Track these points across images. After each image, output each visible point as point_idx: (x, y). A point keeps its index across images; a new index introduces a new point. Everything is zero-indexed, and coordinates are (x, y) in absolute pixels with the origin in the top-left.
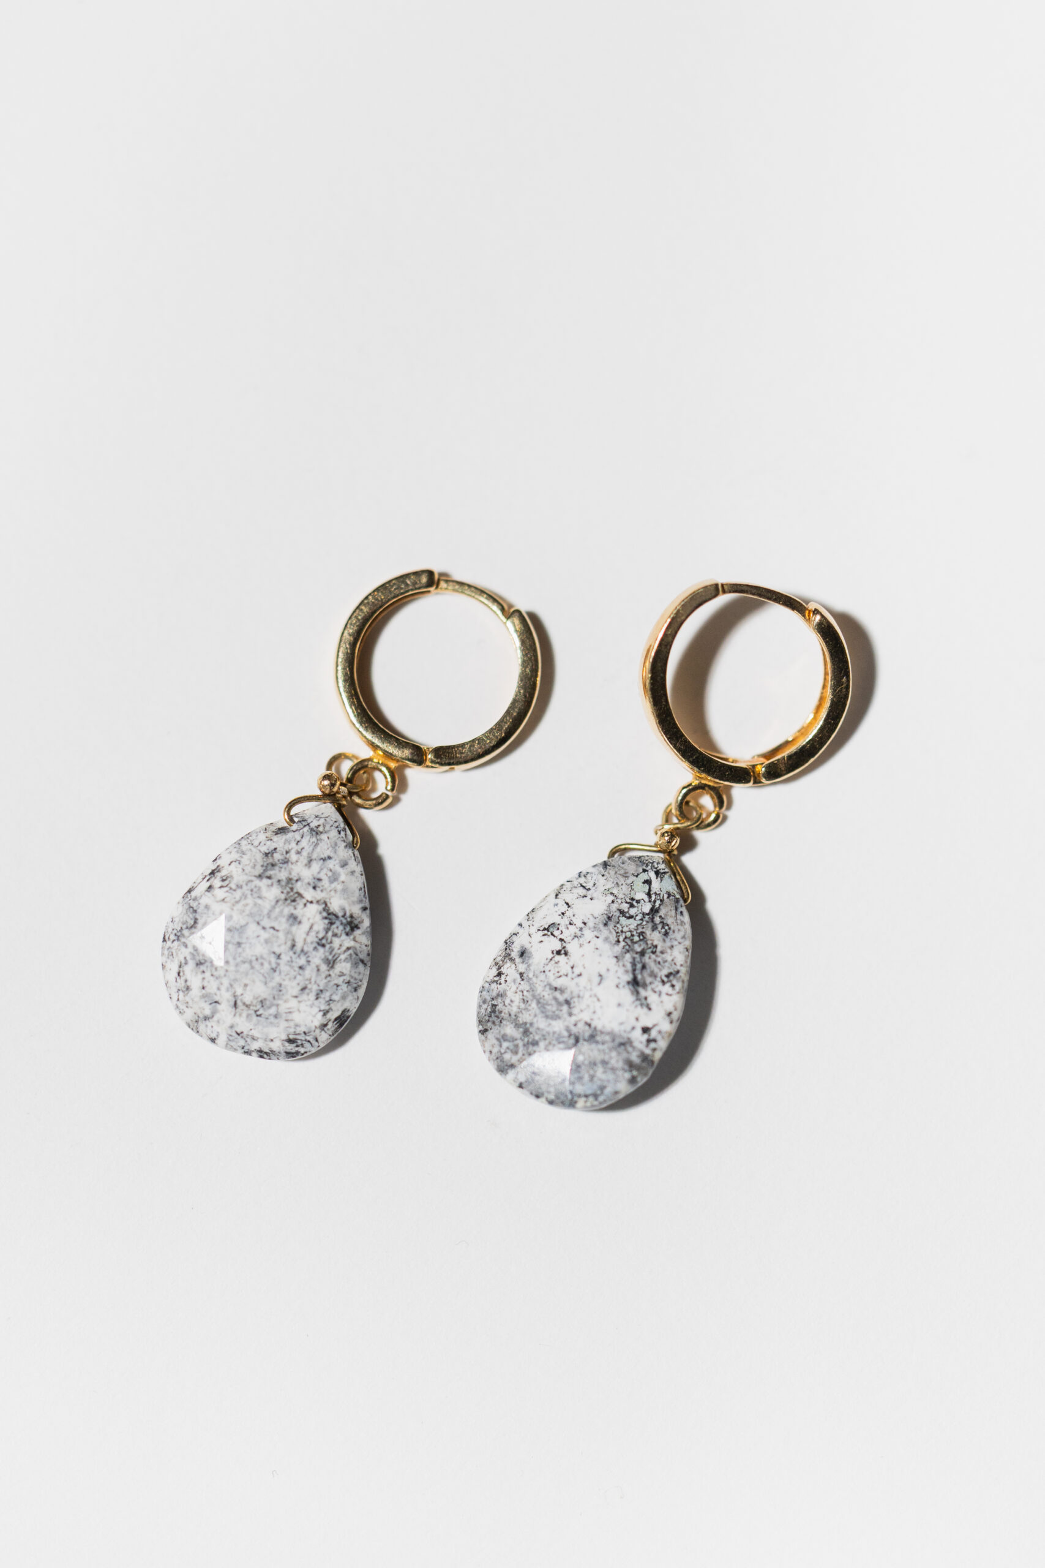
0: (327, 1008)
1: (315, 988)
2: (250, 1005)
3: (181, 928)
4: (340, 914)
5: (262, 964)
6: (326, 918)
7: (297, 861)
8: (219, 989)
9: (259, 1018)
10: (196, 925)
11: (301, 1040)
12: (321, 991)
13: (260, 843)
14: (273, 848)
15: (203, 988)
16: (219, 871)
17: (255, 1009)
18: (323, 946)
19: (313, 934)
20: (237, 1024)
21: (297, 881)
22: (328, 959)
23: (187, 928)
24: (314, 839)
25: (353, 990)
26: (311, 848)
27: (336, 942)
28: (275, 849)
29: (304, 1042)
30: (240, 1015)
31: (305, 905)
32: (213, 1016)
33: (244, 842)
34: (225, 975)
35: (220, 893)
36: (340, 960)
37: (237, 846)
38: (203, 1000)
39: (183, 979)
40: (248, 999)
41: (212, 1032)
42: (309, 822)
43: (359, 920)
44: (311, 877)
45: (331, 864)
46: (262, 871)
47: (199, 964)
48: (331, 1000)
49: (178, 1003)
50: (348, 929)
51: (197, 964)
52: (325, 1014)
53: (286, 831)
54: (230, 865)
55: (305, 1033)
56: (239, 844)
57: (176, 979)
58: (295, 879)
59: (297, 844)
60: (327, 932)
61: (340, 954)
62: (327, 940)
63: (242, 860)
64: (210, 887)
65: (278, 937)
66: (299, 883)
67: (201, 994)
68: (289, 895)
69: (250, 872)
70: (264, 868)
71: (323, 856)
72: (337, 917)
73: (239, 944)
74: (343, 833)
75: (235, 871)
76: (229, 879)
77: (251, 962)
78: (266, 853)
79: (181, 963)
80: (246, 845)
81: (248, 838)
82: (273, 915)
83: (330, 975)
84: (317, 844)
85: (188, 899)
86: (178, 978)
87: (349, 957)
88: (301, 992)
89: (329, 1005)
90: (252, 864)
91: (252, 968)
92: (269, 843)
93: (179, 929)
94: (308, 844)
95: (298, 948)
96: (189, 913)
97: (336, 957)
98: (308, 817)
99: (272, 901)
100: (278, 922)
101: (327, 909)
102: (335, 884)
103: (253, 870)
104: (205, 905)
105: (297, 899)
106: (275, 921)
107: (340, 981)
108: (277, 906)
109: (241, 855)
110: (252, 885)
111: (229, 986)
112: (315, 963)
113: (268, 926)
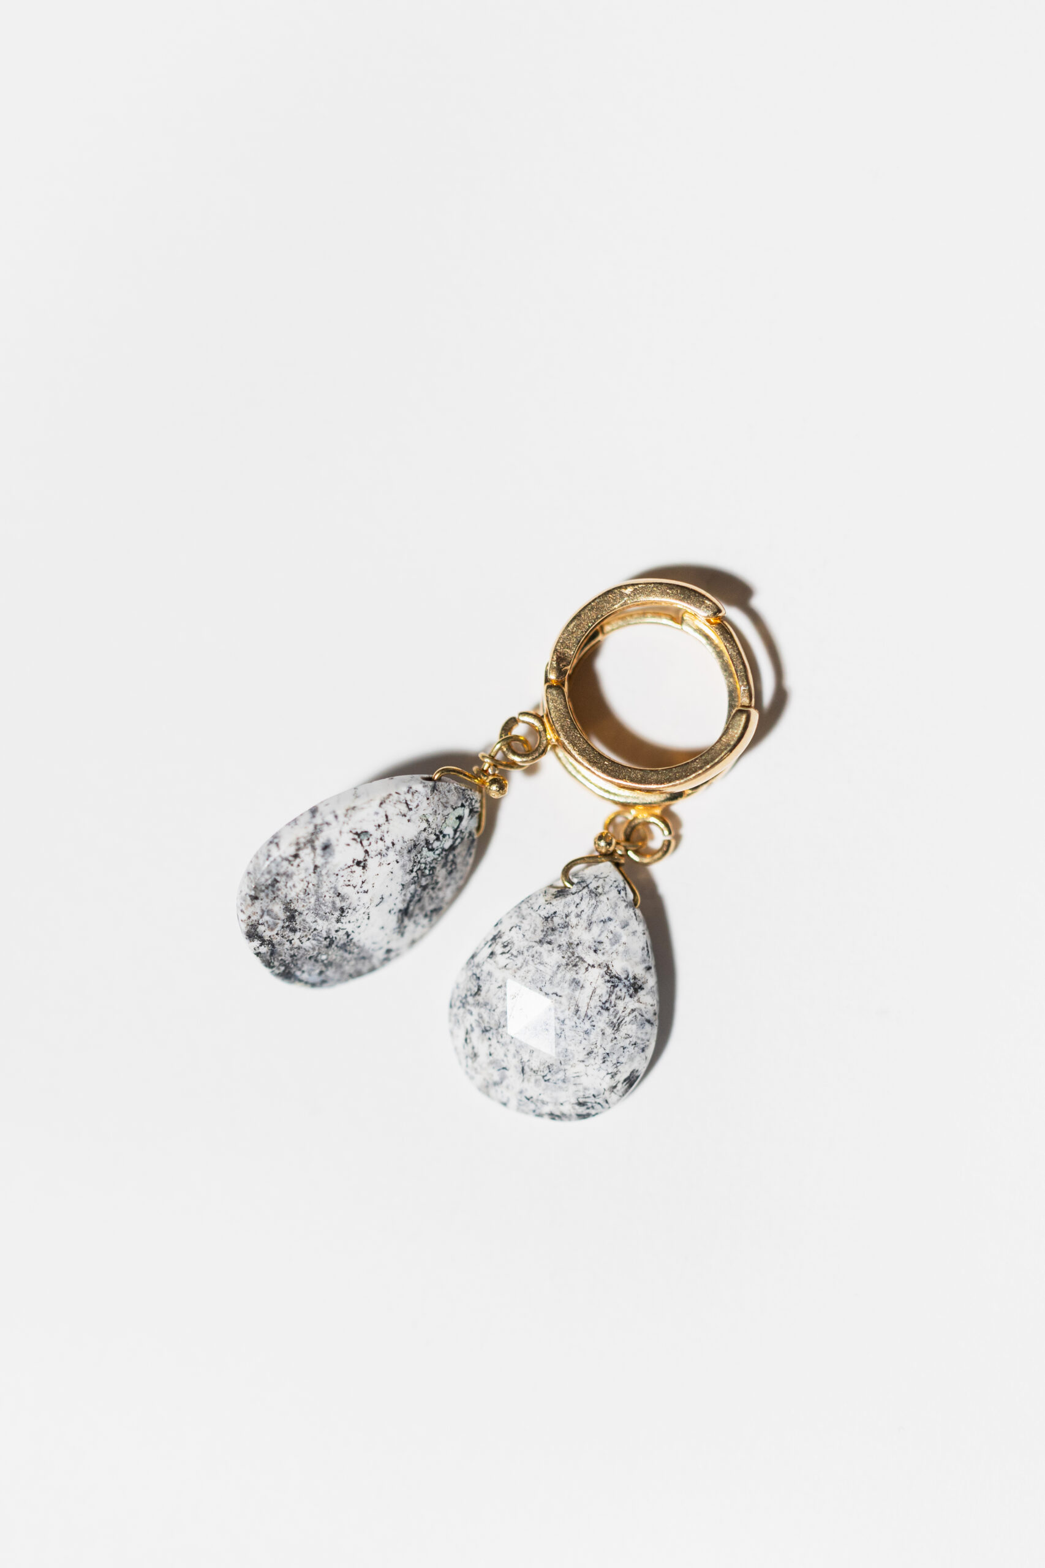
0: (615, 1070)
1: (601, 1051)
2: (538, 1071)
3: (466, 995)
4: (623, 976)
5: (546, 1030)
6: (609, 981)
7: (577, 925)
8: (506, 1055)
9: (547, 1083)
10: (479, 992)
11: (591, 1103)
12: (608, 1054)
13: (540, 907)
14: (553, 912)
15: (490, 1055)
16: (500, 937)
17: (543, 1074)
18: (607, 1009)
19: (596, 998)
20: (526, 1090)
21: (578, 944)
22: (612, 1023)
23: (471, 995)
24: (594, 901)
25: (640, 1051)
26: (591, 911)
27: (620, 1005)
28: (555, 913)
29: (594, 1105)
30: (529, 1080)
31: (587, 969)
32: (501, 1082)
33: (524, 906)
34: (511, 1042)
35: (502, 960)
36: (626, 1022)
37: (518, 910)
38: (491, 1066)
39: (470, 1046)
40: (535, 1064)
41: (503, 1097)
42: (588, 882)
43: (643, 980)
44: (592, 940)
45: (611, 926)
46: (542, 936)
48: (618, 1063)
49: (467, 1069)
50: (631, 991)
51: (483, 1032)
52: (613, 1077)
53: (565, 893)
54: (510, 930)
55: (594, 1096)
58: (576, 943)
59: (576, 907)
60: (610, 996)
61: (624, 1017)
62: (611, 1003)
63: (522, 925)
64: (492, 954)
65: (560, 1003)
66: (580, 947)
67: (488, 1061)
68: (570, 960)
69: (530, 938)
70: (544, 933)
71: (603, 918)
72: (620, 979)
74: (623, 893)
75: (515, 936)
76: (510, 945)
78: (545, 917)
79: (467, 1030)
80: (526, 909)
81: (528, 901)
82: (555, 980)
83: (615, 1038)
84: (596, 907)
85: (471, 966)
86: (465, 1045)
87: (634, 1019)
88: (587, 1056)
89: (617, 1067)
90: (532, 929)
92: (548, 906)
93: (464, 996)
94: (587, 907)
95: (582, 1013)
96: (472, 980)
97: (620, 1020)
98: (586, 878)
99: (553, 966)
100: (560, 988)
101: (609, 971)
102: (617, 946)
103: (533, 935)
104: (487, 972)
105: (578, 964)
106: (557, 987)
107: (626, 1043)
108: (558, 972)
109: (521, 920)
110: (532, 951)
111: (515, 1052)
112: (599, 1027)
113: (550, 992)
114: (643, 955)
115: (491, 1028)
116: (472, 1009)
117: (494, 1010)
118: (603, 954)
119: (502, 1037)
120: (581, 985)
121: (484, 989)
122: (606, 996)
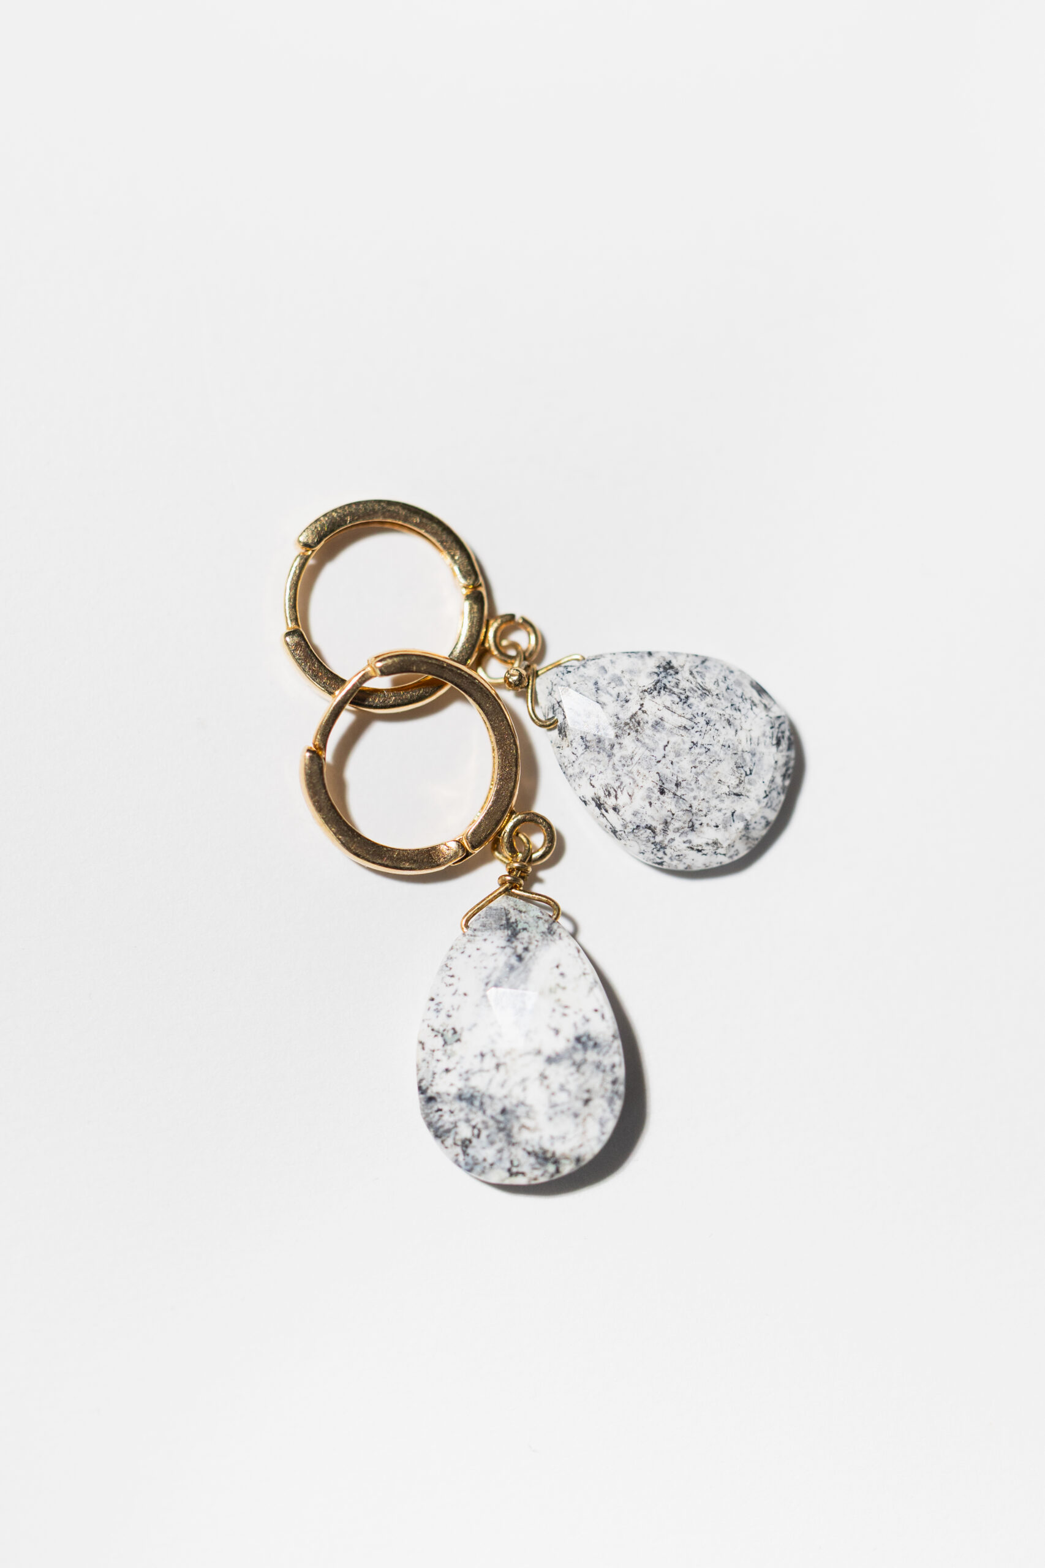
0: (749, 701)
1: (729, 711)
2: (740, 780)
3: (653, 843)
4: (656, 678)
5: (700, 762)
6: (659, 692)
7: (597, 717)
8: (720, 810)
9: (753, 773)
10: (652, 828)
11: (778, 732)
12: (732, 705)
13: (573, 753)
14: (581, 740)
15: (717, 826)
16: (599, 799)
17: (744, 775)
18: (687, 697)
19: (674, 707)
20: (757, 796)
21: (618, 718)
22: (701, 695)
23: (654, 837)
25: (732, 674)
27: (684, 684)
28: (582, 738)
29: (780, 730)
30: (748, 791)
31: (644, 712)
32: (746, 820)
33: (570, 771)
34: (708, 802)
35: (623, 799)
36: (702, 682)
37: (573, 778)
38: (729, 827)
39: (705, 847)
40: (734, 781)
41: (760, 823)
42: (556, 702)
43: (662, 660)
44: (616, 703)
45: (602, 683)
46: (604, 754)
47: (692, 828)
48: (742, 697)
49: (728, 855)
50: (671, 671)
51: (693, 830)
52: (755, 705)
53: (563, 726)
54: (593, 787)
55: (772, 728)
56: (571, 776)
57: (704, 854)
58: (616, 720)
59: (578, 715)
60: (674, 693)
61: (697, 683)
62: (681, 693)
63: (590, 773)
64: (615, 809)
65: (675, 743)
66: (620, 716)
67: (722, 830)
68: (632, 727)
69: (604, 766)
70: (601, 751)
71: (594, 690)
72: (658, 681)
73: (677, 785)
74: (569, 669)
75: (600, 781)
76: (609, 789)
77: (697, 774)
78: (585, 748)
79: (688, 847)
80: (573, 769)
81: (566, 767)
82: (651, 745)
83: (717, 695)
85: (624, 834)
86: (704, 852)
87: (700, 674)
88: (732, 726)
89: (746, 699)
90: (596, 764)
91: (703, 772)
92: (574, 744)
93: (653, 846)
95: (688, 724)
96: (639, 834)
97: (698, 686)
98: (550, 705)
99: (637, 745)
100: (659, 742)
101: (649, 690)
102: (624, 680)
103: (602, 762)
104: (633, 816)
105: (637, 720)
106: (658, 744)
107: (723, 686)
108: (643, 741)
109: (584, 774)
110: (619, 766)
111: (718, 799)
112: (704, 708)
113: (662, 752)
114: (636, 657)
115: (691, 821)
116: (668, 838)
117: (673, 814)
118: (630, 694)
119: (701, 811)
120: (660, 720)
121: (650, 822)
122: (674, 698)
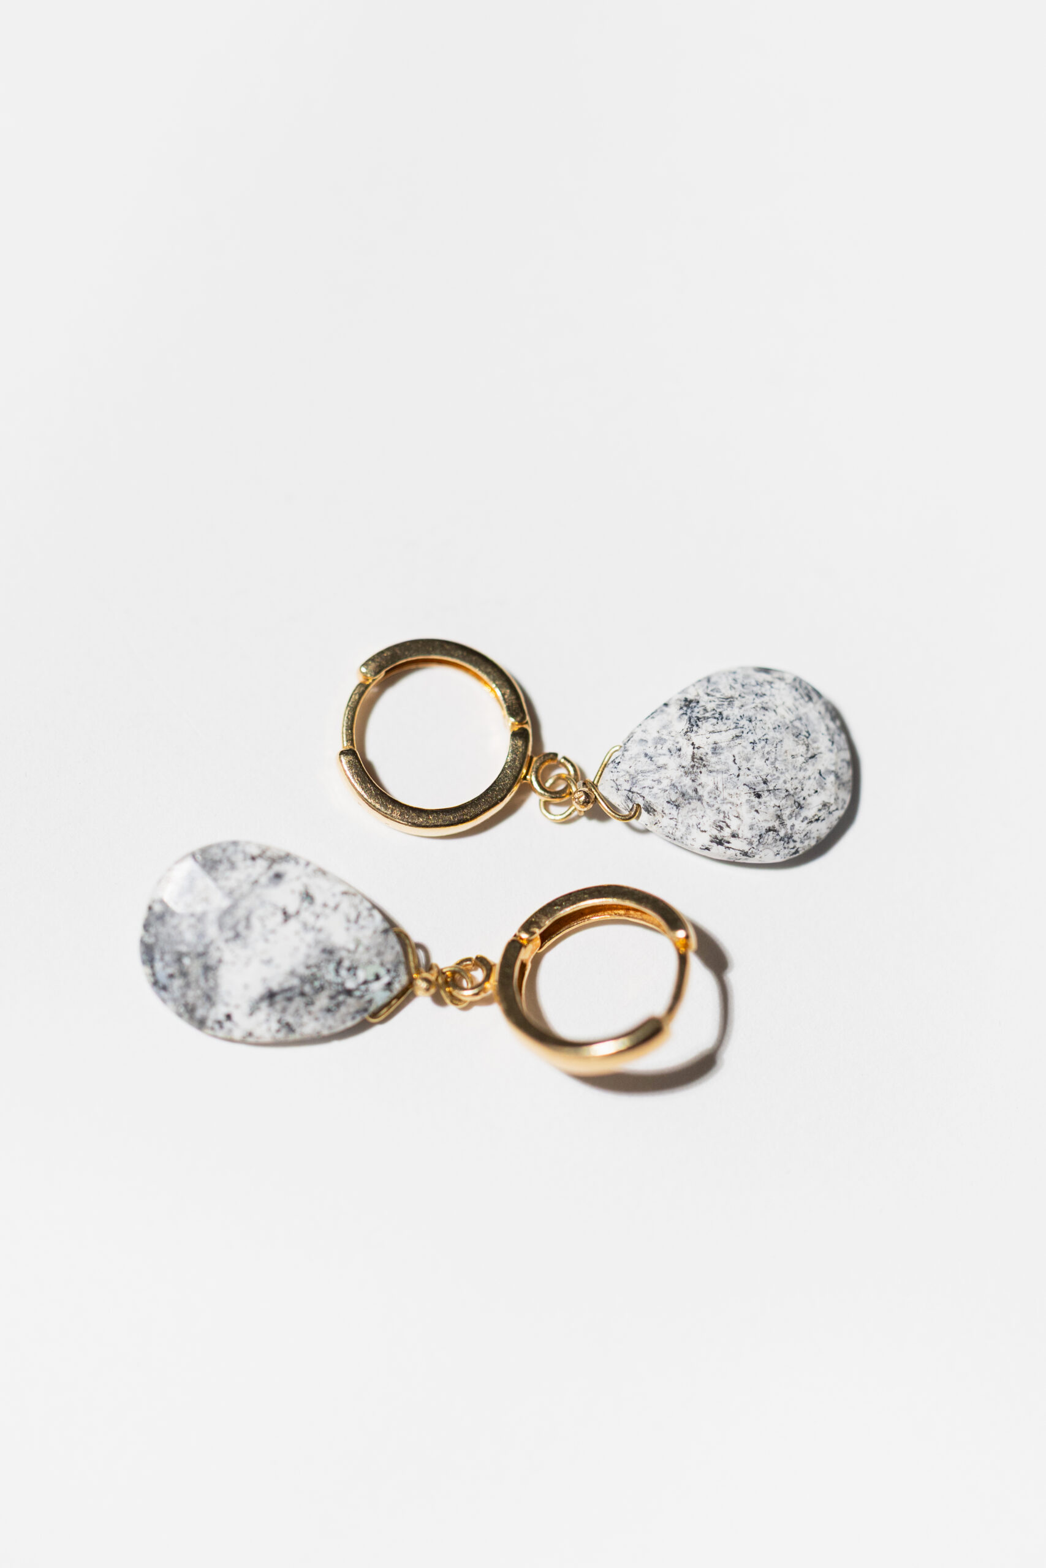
0: (766, 684)
1: (758, 701)
2: (806, 744)
3: (780, 840)
4: (686, 717)
5: (768, 753)
6: (697, 725)
7: (667, 778)
8: (809, 778)
9: (810, 732)
10: (771, 828)
12: (756, 695)
13: (671, 819)
14: (669, 805)
15: (816, 792)
16: (716, 837)
17: (806, 739)
18: (720, 714)
19: (717, 728)
21: (683, 767)
22: (729, 704)
23: (778, 834)
24: (640, 777)
25: (737, 673)
26: (649, 774)
27: (710, 706)
28: (668, 802)
30: (818, 748)
31: (699, 748)
32: (833, 771)
33: (678, 834)
34: (796, 778)
35: (734, 823)
36: (722, 695)
37: (684, 838)
38: (825, 786)
39: (820, 814)
40: (802, 749)
41: (843, 767)
42: (627, 792)
43: (679, 702)
44: (672, 758)
45: (651, 751)
46: (694, 801)
47: (800, 806)
48: (758, 684)
49: (840, 808)
50: (693, 704)
51: (802, 808)
52: (773, 683)
54: (705, 831)
56: (681, 838)
57: (822, 820)
58: (683, 769)
59: (653, 788)
60: (708, 718)
61: (718, 698)
62: (714, 714)
63: (695, 824)
64: (734, 836)
65: (739, 753)
66: (683, 765)
67: (822, 791)
68: (700, 766)
69: (701, 810)
70: (690, 801)
71: (649, 761)
72: (690, 718)
73: (765, 782)
74: (617, 761)
75: (707, 823)
76: (718, 824)
77: (773, 763)
78: (677, 808)
79: (808, 823)
80: (680, 831)
81: (672, 834)
82: (724, 768)
83: (740, 696)
84: (642, 772)
85: (754, 850)
86: (822, 818)
87: (715, 691)
88: (769, 709)
89: (763, 684)
90: (694, 813)
91: (776, 759)
92: (666, 811)
93: (782, 842)
94: (647, 779)
95: (737, 732)
96: (765, 841)
97: (722, 700)
98: (624, 798)
99: (713, 776)
100: (727, 761)
101: (689, 730)
102: (664, 737)
103: (698, 809)
104: (750, 831)
105: (698, 757)
106: (728, 764)
107: (738, 686)
108: (715, 770)
109: (691, 828)
110: (712, 801)
111: (802, 771)
112: (739, 712)
113: (736, 767)
114: (658, 715)
115: (795, 802)
116: (789, 827)
117: (779, 807)
118: (678, 743)
119: (797, 788)
120: (715, 745)
121: (767, 825)
122: (710, 721)
